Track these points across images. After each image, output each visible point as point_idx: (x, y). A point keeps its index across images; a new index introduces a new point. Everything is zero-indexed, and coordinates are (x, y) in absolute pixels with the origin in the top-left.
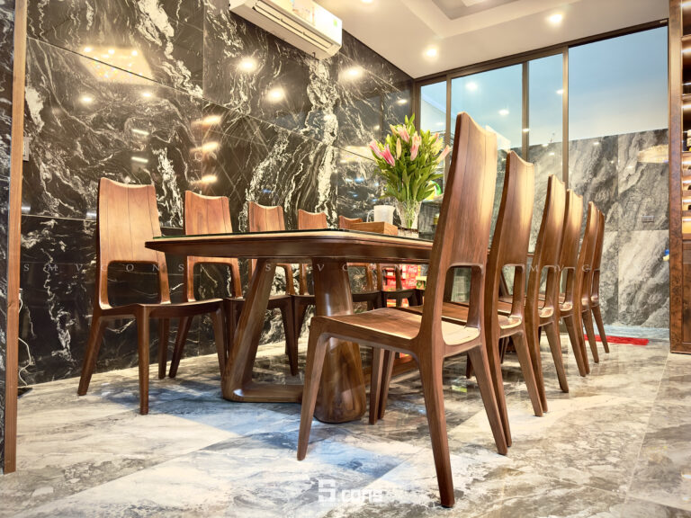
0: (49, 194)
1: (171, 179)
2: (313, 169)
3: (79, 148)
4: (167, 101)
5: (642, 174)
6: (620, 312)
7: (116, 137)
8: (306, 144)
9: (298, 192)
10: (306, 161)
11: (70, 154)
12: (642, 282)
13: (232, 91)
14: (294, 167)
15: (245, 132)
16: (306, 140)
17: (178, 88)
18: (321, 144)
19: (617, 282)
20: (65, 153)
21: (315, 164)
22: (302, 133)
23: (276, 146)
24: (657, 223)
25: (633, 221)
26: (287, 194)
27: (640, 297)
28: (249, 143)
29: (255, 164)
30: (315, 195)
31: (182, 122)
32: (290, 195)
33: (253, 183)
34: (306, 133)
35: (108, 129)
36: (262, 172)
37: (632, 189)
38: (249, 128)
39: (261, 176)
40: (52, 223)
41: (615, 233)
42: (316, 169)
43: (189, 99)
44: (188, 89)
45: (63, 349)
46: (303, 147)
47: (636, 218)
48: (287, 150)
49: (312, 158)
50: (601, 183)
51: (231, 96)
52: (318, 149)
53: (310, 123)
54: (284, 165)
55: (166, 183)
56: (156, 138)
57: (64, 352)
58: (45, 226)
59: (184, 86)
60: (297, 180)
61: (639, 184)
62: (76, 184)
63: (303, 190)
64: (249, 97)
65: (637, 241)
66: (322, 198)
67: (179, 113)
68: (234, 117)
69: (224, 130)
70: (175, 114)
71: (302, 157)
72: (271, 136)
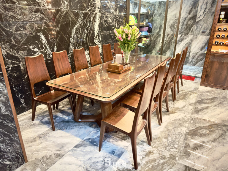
0: (7, 59)
1: (45, 42)
2: (92, 23)
3: (13, 41)
4: (39, 13)
5: (205, 15)
6: (189, 61)
7: (24, 33)
8: (89, 15)
9: (88, 34)
10: (90, 21)
11: (10, 44)
12: (198, 52)
13: (62, 2)
14: (86, 25)
15: (68, 17)
16: (89, 13)
17: (42, 7)
18: (95, 13)
19: (190, 52)
20: (9, 44)
21: (93, 21)
22: (88, 11)
23: (79, 19)
24: (206, 33)
25: (199, 32)
26: (84, 36)
27: (196, 57)
28: (70, 21)
29: (73, 28)
30: (94, 33)
31: (46, 20)
32: (85, 36)
33: (72, 35)
34: (89, 11)
35: (21, 30)
36: (75, 30)
37: (200, 21)
38: (69, 15)
39: (75, 32)
40: (10, 68)
41: (192, 36)
42: (93, 23)
43: (47, 10)
44: (46, 6)
45: (23, 104)
46: (89, 16)
47: (200, 31)
48: (83, 19)
49: (92, 19)
50: (191, 17)
51: (61, 4)
52: (94, 15)
53: (91, 6)
54: (82, 25)
55: (44, 44)
56: (38, 29)
57: (23, 105)
58: (9, 70)
59: (44, 5)
60: (87, 30)
61: (203, 19)
62: (15, 53)
63: (89, 33)
64: (68, 2)
65: (199, 39)
66: (96, 34)
67: (44, 17)
68: (63, 12)
69: (61, 18)
70: (43, 17)
71: (88, 20)
72: (77, 15)
